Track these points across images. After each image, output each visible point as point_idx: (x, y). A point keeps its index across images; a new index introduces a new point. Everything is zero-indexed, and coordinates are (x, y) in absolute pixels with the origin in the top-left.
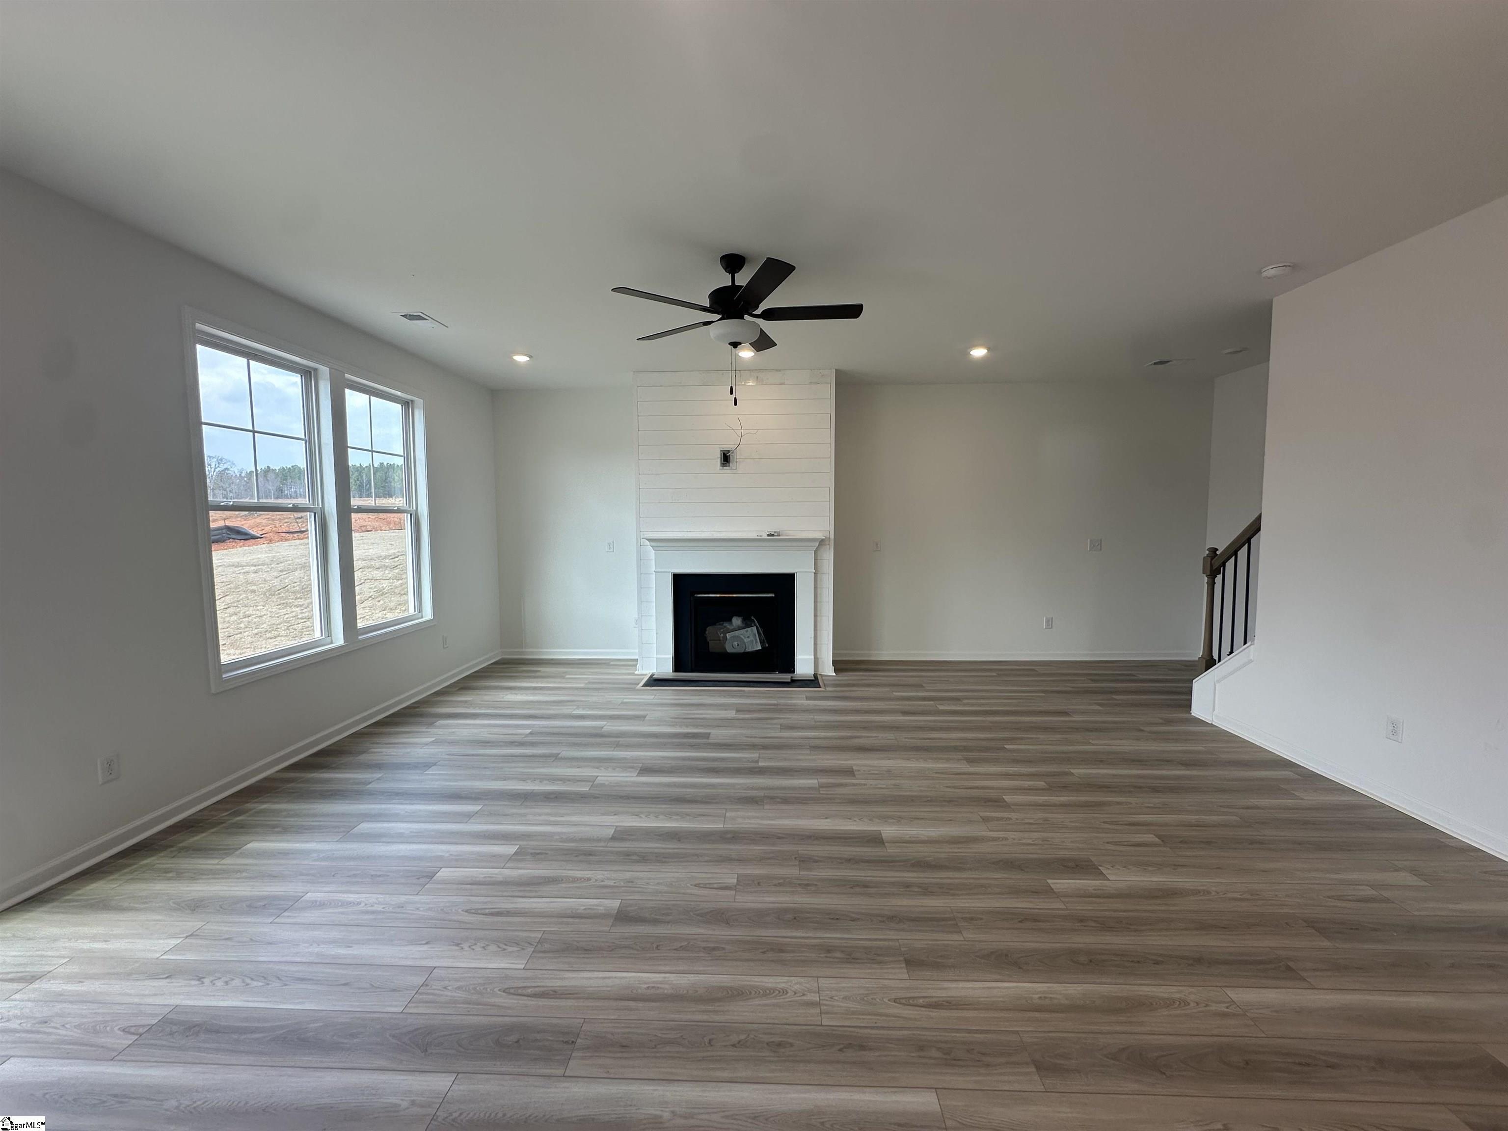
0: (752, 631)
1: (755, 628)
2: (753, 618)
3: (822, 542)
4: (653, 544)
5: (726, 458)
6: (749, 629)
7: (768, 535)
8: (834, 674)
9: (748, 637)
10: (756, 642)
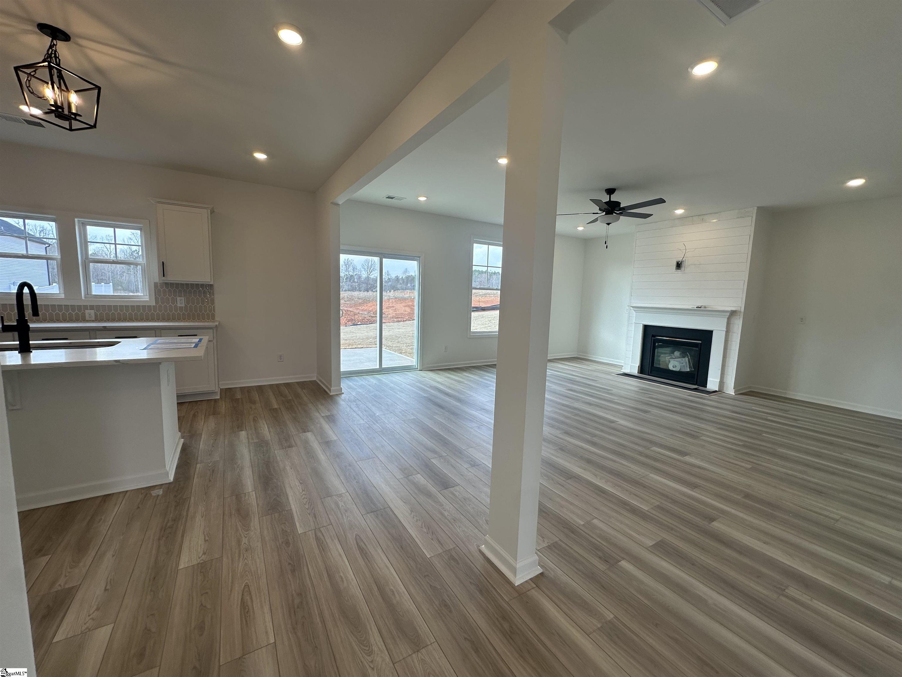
0: (685, 360)
1: (687, 359)
2: (688, 353)
3: (733, 313)
4: (634, 309)
5: (679, 265)
6: (683, 359)
7: (697, 308)
8: (734, 394)
9: (682, 363)
10: (687, 366)
